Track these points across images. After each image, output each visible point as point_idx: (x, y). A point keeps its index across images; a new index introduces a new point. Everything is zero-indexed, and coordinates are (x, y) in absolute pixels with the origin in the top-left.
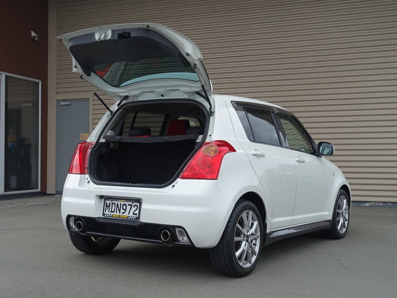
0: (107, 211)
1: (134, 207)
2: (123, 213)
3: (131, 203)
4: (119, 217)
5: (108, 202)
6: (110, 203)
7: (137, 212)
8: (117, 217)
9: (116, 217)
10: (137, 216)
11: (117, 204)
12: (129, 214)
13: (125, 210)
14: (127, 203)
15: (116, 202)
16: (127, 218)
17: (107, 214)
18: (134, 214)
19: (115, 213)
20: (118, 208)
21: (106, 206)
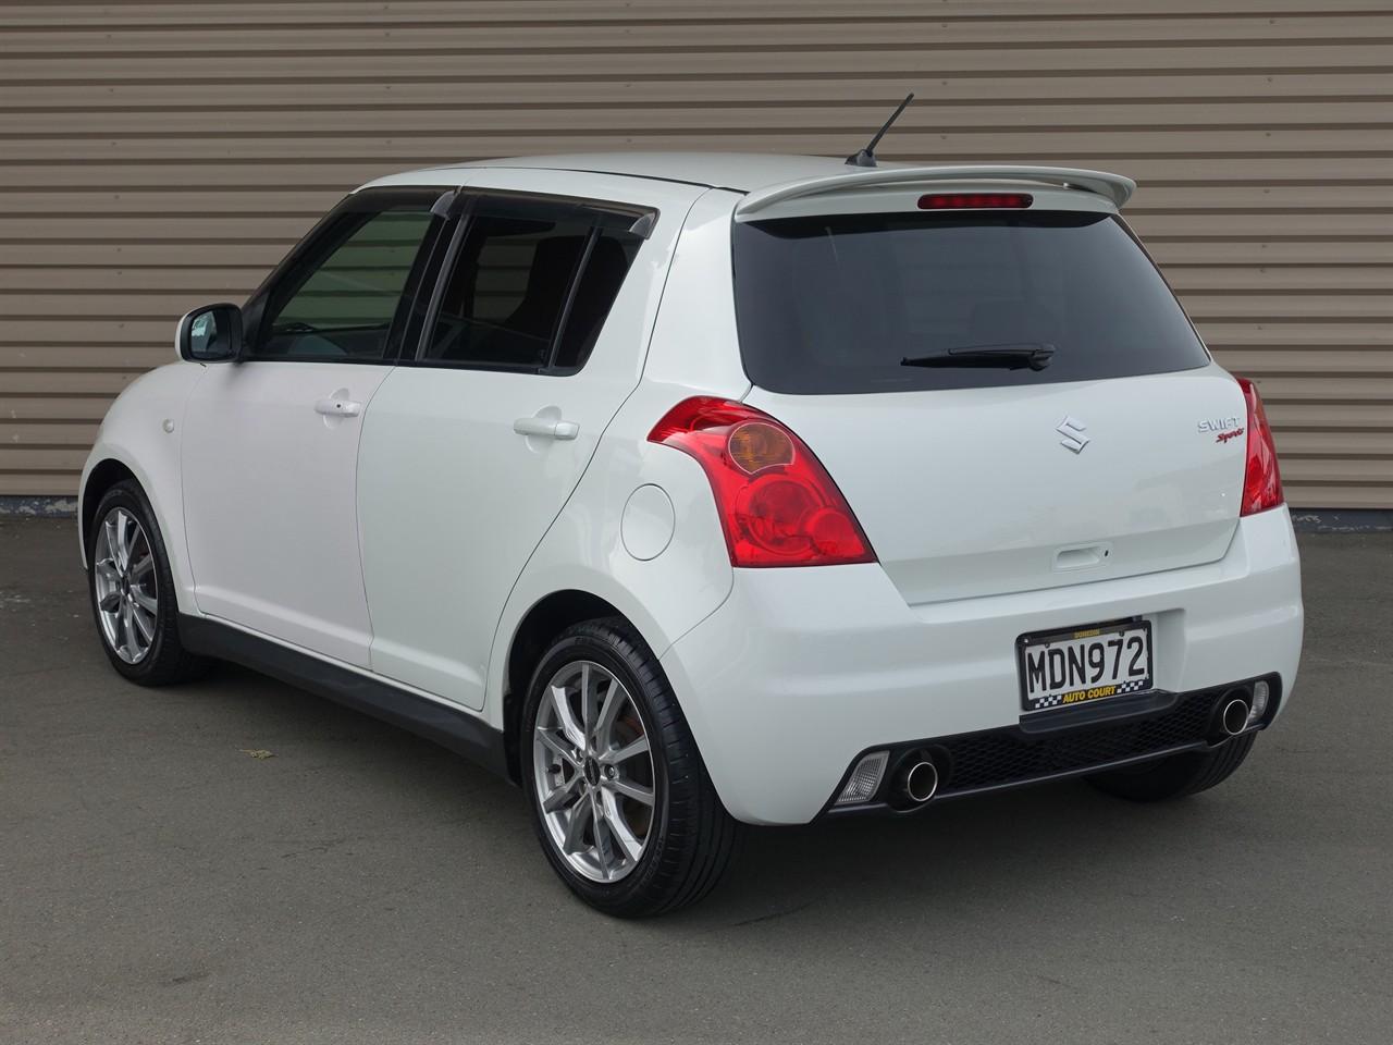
2: (1094, 679)
3: (1115, 636)
4: (1086, 698)
5: (1035, 652)
6: (1042, 654)
7: (1142, 663)
8: (1079, 700)
9: (1075, 701)
10: (1145, 675)
11: (1071, 649)
12: (1115, 677)
13: (1101, 665)
14: (1104, 639)
15: (1063, 646)
16: (1116, 693)
17: (1042, 701)
18: (1132, 672)
19: (1066, 688)
20: (1074, 666)
21: (1028, 671)
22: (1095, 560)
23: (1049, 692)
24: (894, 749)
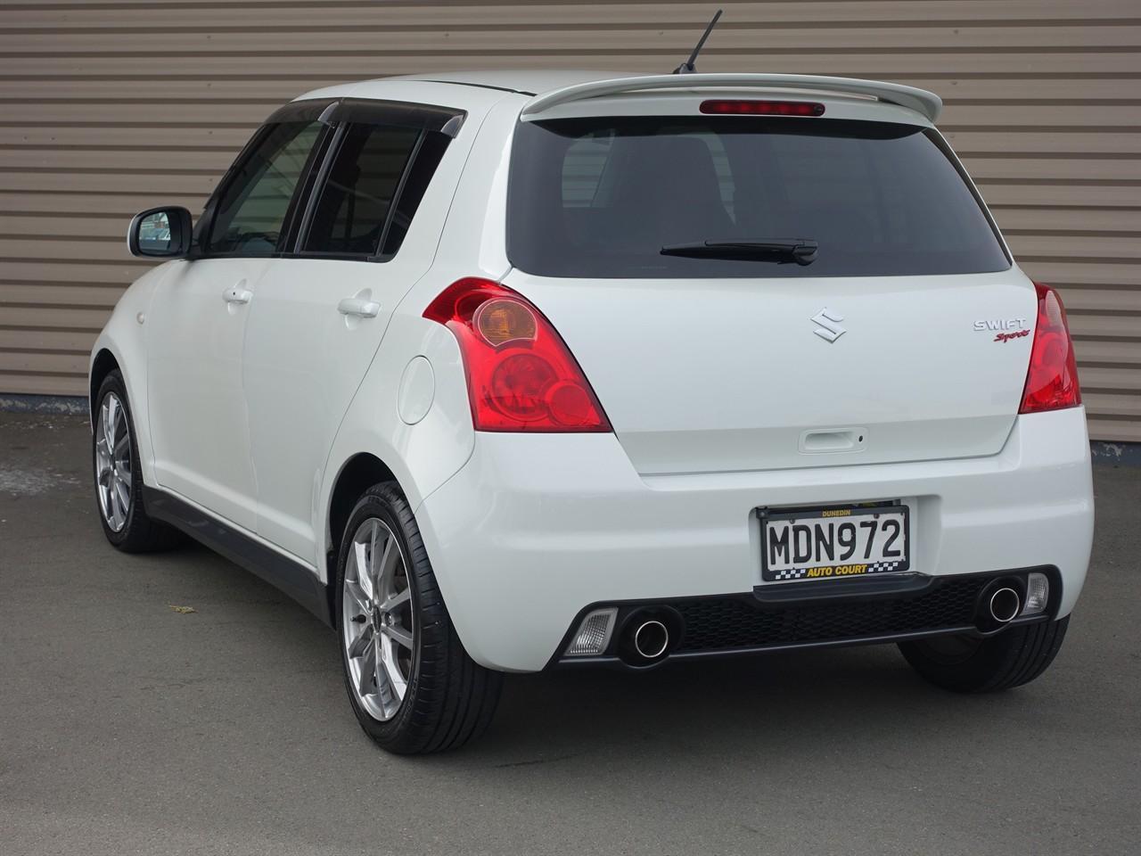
0: (780, 560)
1: (884, 528)
2: (844, 557)
3: (869, 518)
4: (834, 574)
5: (779, 526)
6: (786, 529)
7: (898, 544)
8: (825, 576)
9: (820, 576)
10: (902, 557)
11: (818, 527)
12: (867, 556)
13: (852, 543)
14: (856, 520)
15: (811, 523)
16: (867, 572)
17: (783, 573)
18: (886, 553)
19: (812, 563)
20: (821, 543)
21: (770, 544)
22: (850, 444)
23: (791, 565)
24: (623, 606)
